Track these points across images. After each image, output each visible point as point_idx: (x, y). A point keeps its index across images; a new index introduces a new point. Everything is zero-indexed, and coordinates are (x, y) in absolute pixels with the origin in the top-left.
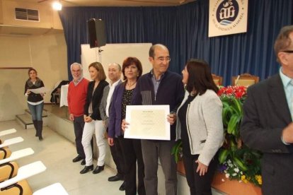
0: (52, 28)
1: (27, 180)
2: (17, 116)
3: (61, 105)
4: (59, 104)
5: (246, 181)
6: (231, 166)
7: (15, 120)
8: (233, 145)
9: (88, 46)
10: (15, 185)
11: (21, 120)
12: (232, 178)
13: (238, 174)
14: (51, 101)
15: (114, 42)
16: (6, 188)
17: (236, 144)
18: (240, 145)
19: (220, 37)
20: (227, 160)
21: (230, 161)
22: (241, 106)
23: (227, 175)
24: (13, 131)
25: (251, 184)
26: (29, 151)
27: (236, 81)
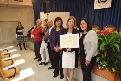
0: (28, 5)
1: (18, 66)
2: (14, 41)
3: (32, 37)
4: (31, 37)
5: (107, 70)
6: (102, 64)
7: (13, 43)
8: (103, 55)
9: (43, 13)
10: (13, 68)
11: (16, 43)
12: (101, 69)
13: (104, 67)
14: (28, 35)
15: (53, 11)
16: (10, 69)
17: (104, 54)
18: (105, 55)
19: (99, 10)
20: (100, 61)
21: (101, 62)
23: (100, 68)
24: (13, 47)
25: (110, 72)
27: (105, 28)
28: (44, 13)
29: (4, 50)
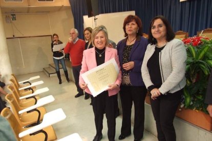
0: (63, 6)
2: (44, 69)
7: (43, 71)
9: (87, 16)
10: (35, 110)
11: (46, 71)
15: (107, 12)
16: (30, 111)
22: (195, 52)
24: (38, 77)
26: (46, 89)
27: (200, 35)
28: (89, 16)
29: (24, 83)
